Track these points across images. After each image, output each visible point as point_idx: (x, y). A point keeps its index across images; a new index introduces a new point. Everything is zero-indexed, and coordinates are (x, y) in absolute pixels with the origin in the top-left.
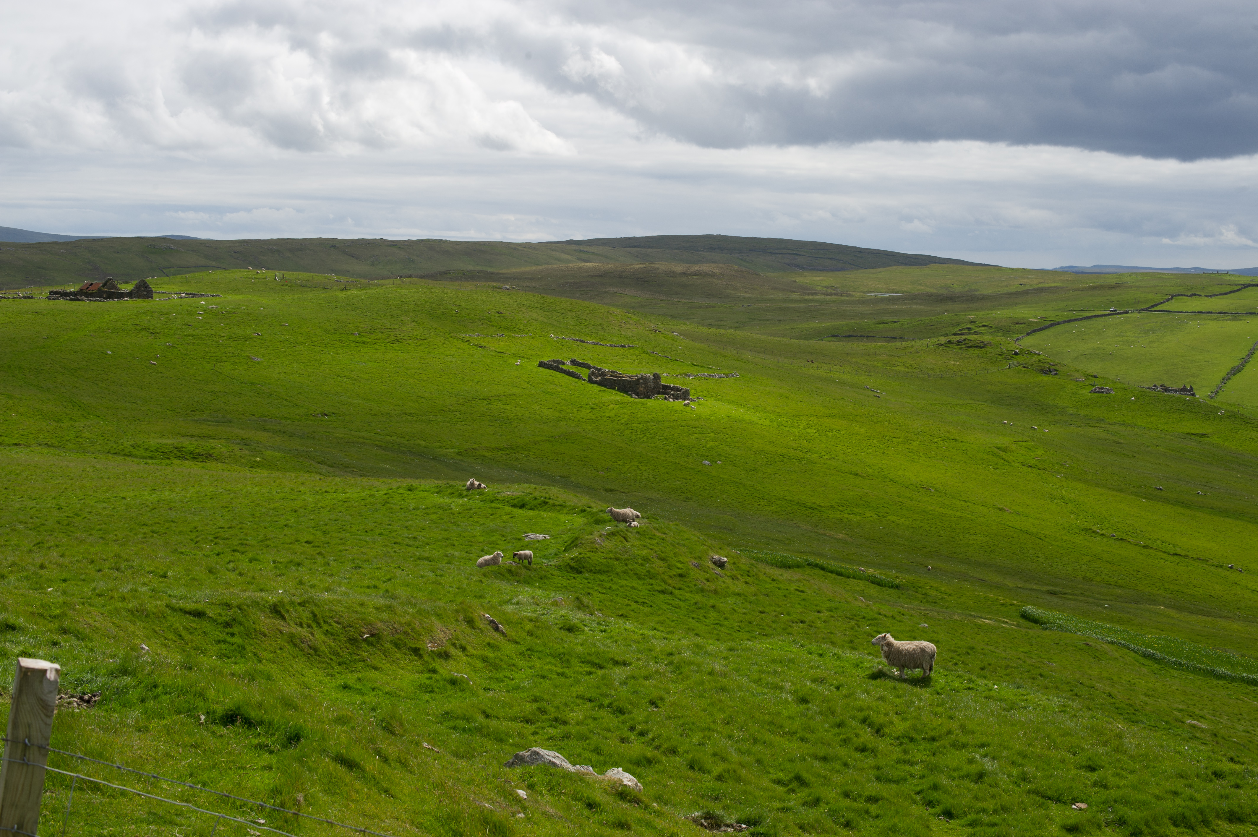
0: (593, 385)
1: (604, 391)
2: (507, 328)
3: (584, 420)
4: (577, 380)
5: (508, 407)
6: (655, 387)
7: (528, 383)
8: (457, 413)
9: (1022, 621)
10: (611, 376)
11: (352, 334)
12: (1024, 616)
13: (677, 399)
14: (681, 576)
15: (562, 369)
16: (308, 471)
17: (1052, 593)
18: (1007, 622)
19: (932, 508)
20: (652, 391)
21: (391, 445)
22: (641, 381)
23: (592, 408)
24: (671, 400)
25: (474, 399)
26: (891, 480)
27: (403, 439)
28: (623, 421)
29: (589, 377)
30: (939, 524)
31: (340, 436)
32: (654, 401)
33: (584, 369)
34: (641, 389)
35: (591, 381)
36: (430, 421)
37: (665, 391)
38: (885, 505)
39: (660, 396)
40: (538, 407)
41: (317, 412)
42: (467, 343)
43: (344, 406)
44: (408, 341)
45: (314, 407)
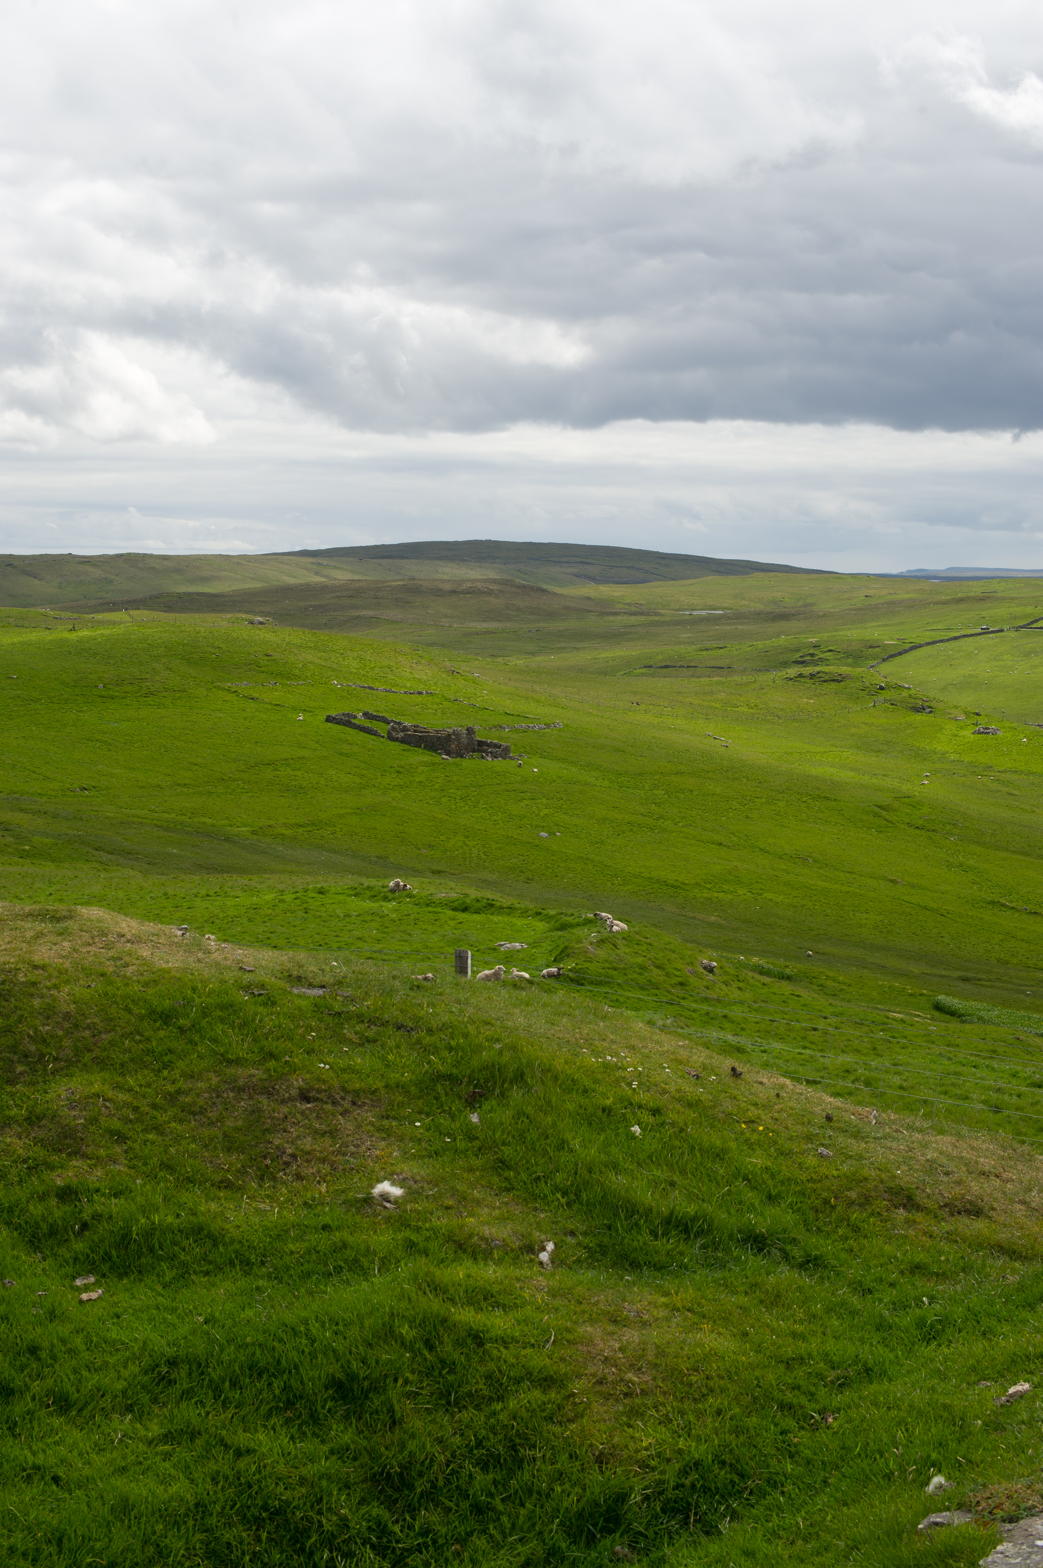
0: (394, 743)
1: (408, 750)
2: (280, 674)
3: (391, 787)
4: (373, 737)
5: (299, 773)
6: (469, 744)
7: (317, 742)
8: (240, 782)
9: (937, 1014)
10: (415, 731)
11: (96, 686)
12: (938, 1007)
13: (496, 757)
14: (681, 984)
15: (355, 724)
16: (87, 860)
17: (965, 980)
18: (919, 1016)
19: (813, 882)
20: (466, 749)
21: (172, 825)
22: (453, 737)
23: (398, 772)
24: (490, 759)
25: (257, 765)
26: (762, 850)
27: (184, 817)
28: (437, 786)
29: (389, 733)
30: (824, 901)
31: (111, 815)
32: (469, 761)
33: (381, 724)
34: (453, 746)
35: (391, 738)
36: (210, 793)
37: (481, 748)
38: (759, 881)
39: (475, 754)
40: (334, 772)
41: (75, 786)
42: (234, 695)
43: (104, 778)
44: (164, 694)
45: (69, 780)
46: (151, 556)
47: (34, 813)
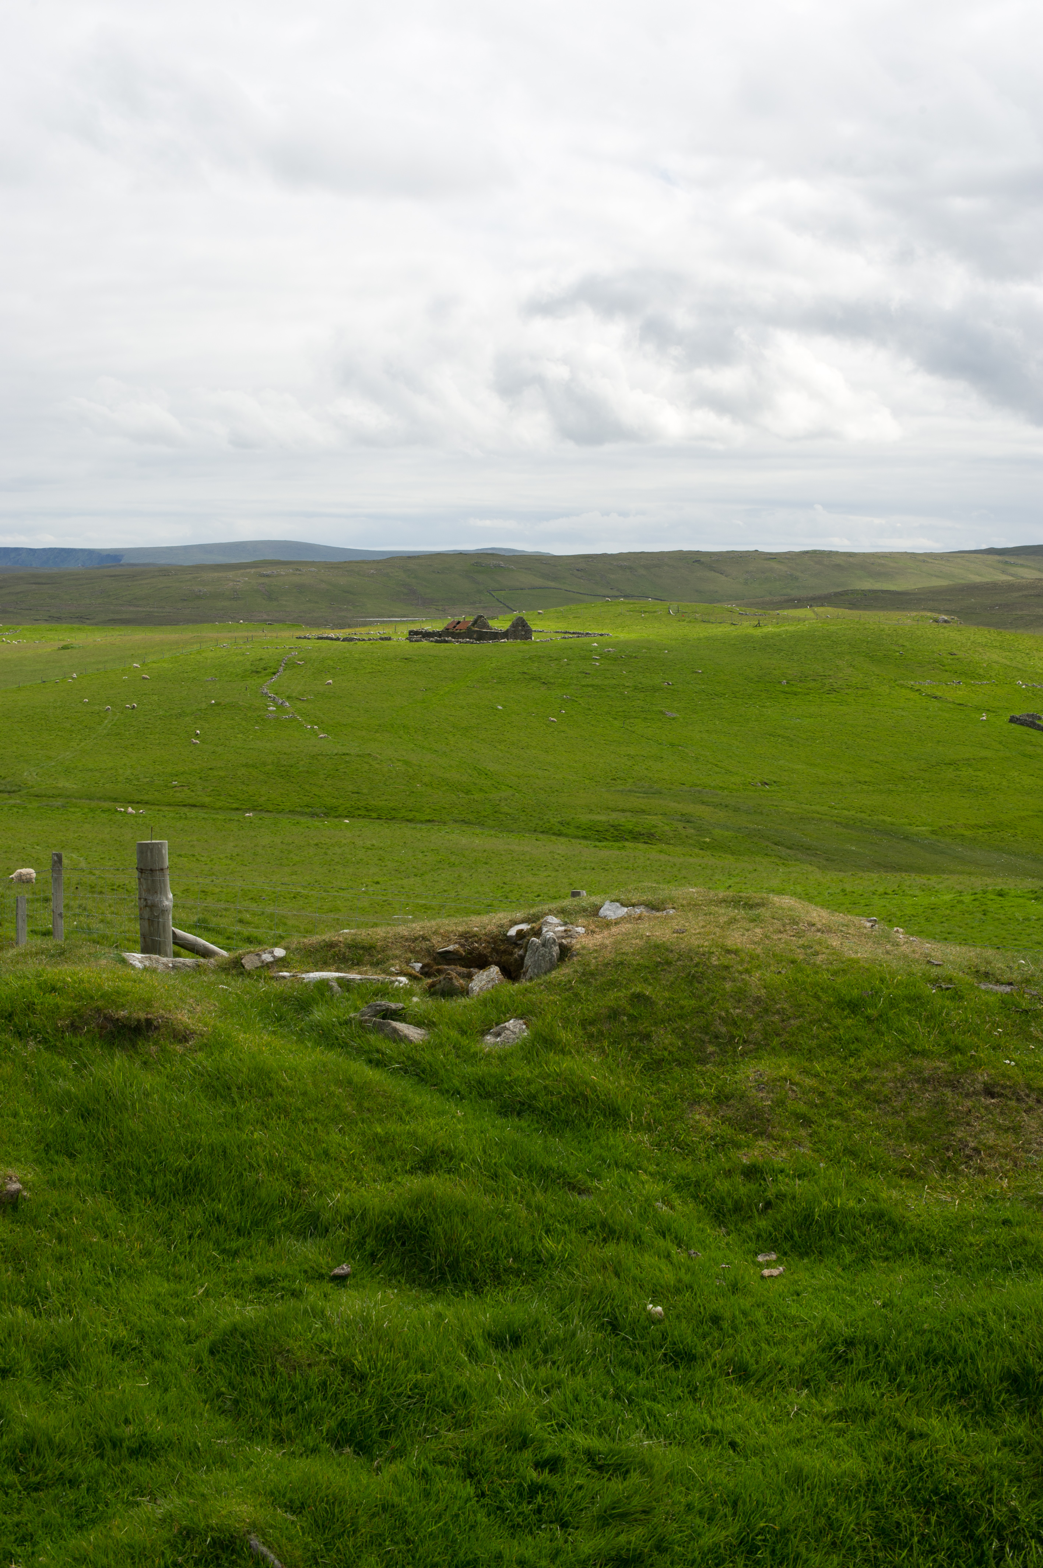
2: (964, 673)
5: (978, 773)
7: (1000, 743)
8: (921, 781)
11: (780, 682)
15: (1039, 725)
16: (766, 855)
21: (851, 822)
25: (938, 764)
27: (863, 814)
31: (792, 810)
36: (890, 791)
40: (1016, 774)
41: (756, 780)
42: (917, 693)
43: (785, 773)
44: (847, 691)
45: (750, 775)
46: (837, 553)
47: (715, 806)
